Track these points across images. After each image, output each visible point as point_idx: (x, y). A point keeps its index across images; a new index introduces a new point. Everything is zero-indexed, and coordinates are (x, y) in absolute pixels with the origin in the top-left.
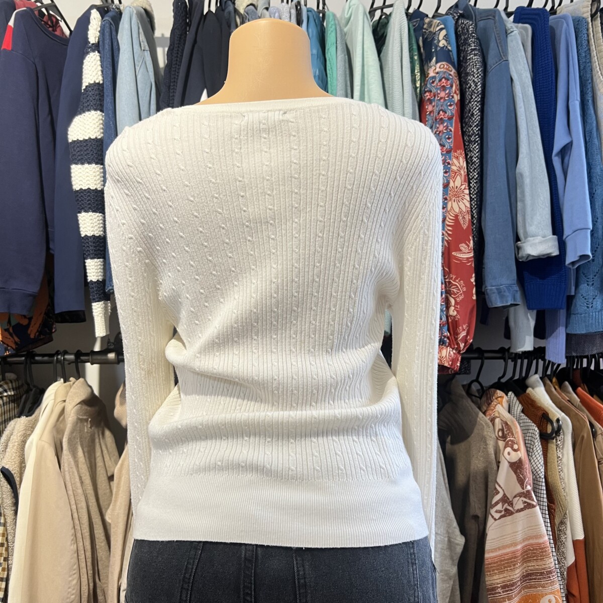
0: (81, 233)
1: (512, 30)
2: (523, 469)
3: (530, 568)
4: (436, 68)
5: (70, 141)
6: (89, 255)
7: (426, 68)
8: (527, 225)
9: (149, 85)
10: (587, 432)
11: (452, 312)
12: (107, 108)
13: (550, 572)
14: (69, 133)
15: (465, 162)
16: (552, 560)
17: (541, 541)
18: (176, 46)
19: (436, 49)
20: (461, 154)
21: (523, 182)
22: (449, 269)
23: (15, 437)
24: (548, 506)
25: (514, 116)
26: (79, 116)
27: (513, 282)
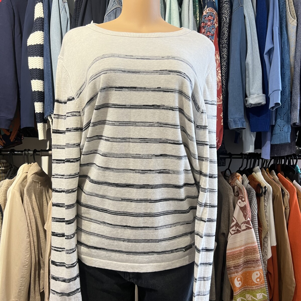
0: (32, 89)
2: (246, 210)
3: (248, 258)
4: (207, 11)
5: (28, 45)
6: (36, 100)
7: (202, 11)
8: (250, 89)
9: (67, 19)
10: (279, 194)
12: (45, 30)
13: (258, 260)
14: (28, 42)
15: (219, 57)
16: (259, 254)
17: (254, 245)
19: (207, 1)
20: (217, 53)
24: (258, 229)
26: (32, 34)
27: (242, 117)
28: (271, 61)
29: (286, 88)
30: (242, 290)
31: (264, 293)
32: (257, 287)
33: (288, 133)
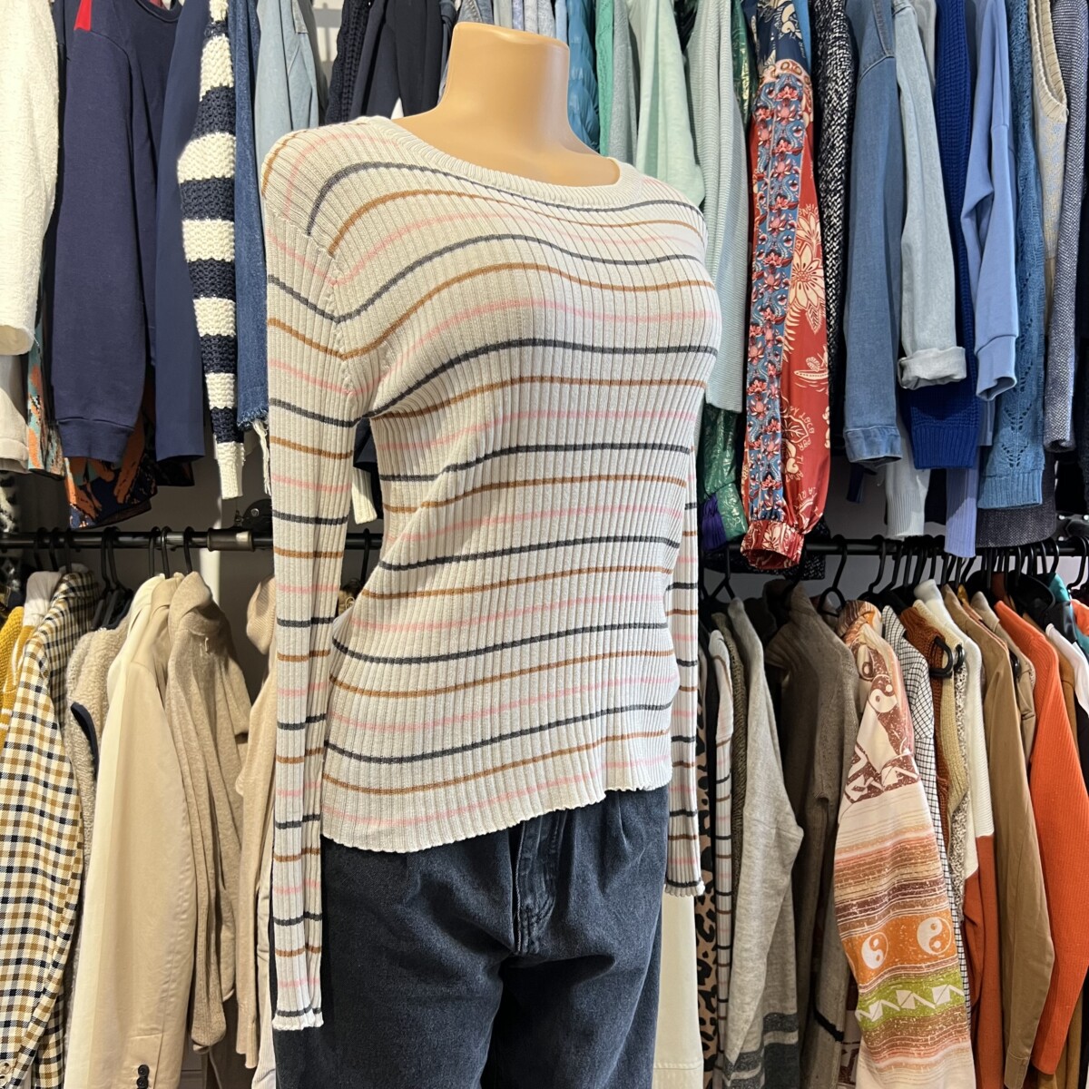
0: (200, 330)
1: (902, 6)
2: (900, 723)
3: (904, 877)
4: (776, 69)
5: (181, 181)
6: (212, 366)
7: (760, 67)
8: (917, 330)
9: (309, 92)
10: (1005, 667)
11: (792, 467)
12: (240, 129)
13: (935, 883)
14: (179, 168)
15: (819, 225)
16: (940, 864)
17: (923, 834)
18: (352, 26)
19: (776, 37)
20: (812, 211)
21: (911, 260)
22: (789, 398)
23: (92, 659)
24: (937, 782)
25: (900, 148)
26: (196, 141)
27: (890, 421)
28: (982, 237)
29: (1029, 325)
30: (886, 976)
31: (954, 984)
32: (933, 965)
33: (1036, 474)
